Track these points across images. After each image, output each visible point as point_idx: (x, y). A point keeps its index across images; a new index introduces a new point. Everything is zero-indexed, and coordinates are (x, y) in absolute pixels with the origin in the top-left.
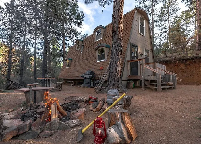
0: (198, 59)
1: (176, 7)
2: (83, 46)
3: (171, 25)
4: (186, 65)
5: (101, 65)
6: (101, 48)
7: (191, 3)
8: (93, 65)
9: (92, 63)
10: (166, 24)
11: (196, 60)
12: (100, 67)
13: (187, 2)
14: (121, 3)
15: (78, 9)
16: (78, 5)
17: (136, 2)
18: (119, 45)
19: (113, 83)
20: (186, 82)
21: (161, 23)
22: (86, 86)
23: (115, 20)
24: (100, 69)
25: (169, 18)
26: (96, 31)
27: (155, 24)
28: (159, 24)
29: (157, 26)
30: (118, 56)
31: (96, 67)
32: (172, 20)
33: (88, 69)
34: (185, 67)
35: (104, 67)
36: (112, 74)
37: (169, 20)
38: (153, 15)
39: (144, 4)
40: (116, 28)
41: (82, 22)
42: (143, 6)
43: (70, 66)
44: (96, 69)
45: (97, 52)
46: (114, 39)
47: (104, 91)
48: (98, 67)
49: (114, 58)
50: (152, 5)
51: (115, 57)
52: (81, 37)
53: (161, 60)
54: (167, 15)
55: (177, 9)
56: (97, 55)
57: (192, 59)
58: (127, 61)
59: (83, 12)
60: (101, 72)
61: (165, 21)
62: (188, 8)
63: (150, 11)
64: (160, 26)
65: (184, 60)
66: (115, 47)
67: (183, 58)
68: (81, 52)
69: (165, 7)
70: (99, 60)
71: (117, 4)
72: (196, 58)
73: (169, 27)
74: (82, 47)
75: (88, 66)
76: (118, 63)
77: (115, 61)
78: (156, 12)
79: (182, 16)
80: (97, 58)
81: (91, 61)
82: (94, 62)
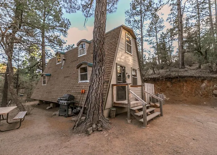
0: (182, 78)
1: (162, 25)
2: (64, 60)
3: (158, 40)
4: (172, 83)
5: (83, 87)
6: (83, 66)
7: (174, 23)
8: (75, 86)
9: (73, 83)
10: (154, 39)
11: (180, 79)
12: (82, 90)
13: (171, 21)
14: (102, 20)
15: (63, 16)
16: (62, 11)
17: (126, 16)
18: (100, 69)
19: (91, 117)
20: (173, 101)
21: (150, 38)
22: (62, 115)
23: (96, 39)
24: (81, 92)
25: (156, 34)
26: (79, 44)
27: (144, 39)
28: (148, 38)
29: (146, 41)
30: (99, 83)
31: (77, 89)
32: (159, 36)
33: (68, 90)
34: (171, 85)
35: (85, 89)
36: (91, 105)
37: (156, 36)
38: (142, 30)
39: (134, 19)
40: (97, 48)
41: (68, 30)
42: (133, 21)
43: (47, 83)
44: (77, 91)
45: (79, 70)
46: (95, 61)
47: (79, 130)
48: (79, 89)
49: (94, 85)
50: (141, 21)
51: (95, 83)
52: (66, 48)
53: (150, 77)
54: (155, 31)
55: (163, 27)
56: (79, 74)
57: (177, 77)
58: (112, 85)
59: (68, 20)
60: (82, 96)
61: (153, 36)
62: (172, 27)
63: (139, 26)
64: (149, 41)
65: (170, 78)
66: (96, 71)
67: (169, 76)
68: (62, 67)
69: (153, 24)
70: (81, 80)
71: (98, 20)
72: (181, 77)
73: (157, 43)
74: (64, 62)
75: (68, 86)
76: (99, 91)
77: (95, 89)
78: (145, 27)
79: (168, 33)
80: (79, 77)
81: (73, 81)
82: (75, 82)
